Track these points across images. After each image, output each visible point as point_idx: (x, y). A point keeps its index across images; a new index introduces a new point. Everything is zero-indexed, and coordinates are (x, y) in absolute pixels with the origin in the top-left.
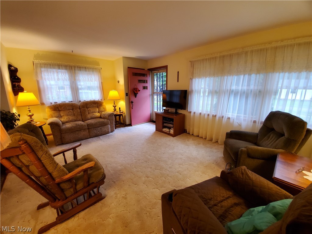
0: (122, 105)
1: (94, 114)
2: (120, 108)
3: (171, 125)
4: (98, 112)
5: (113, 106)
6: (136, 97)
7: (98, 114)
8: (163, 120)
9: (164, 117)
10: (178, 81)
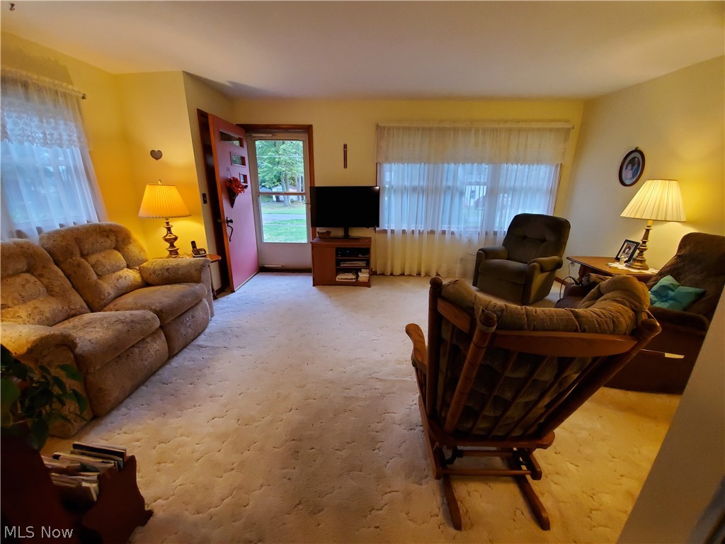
0: (193, 231)
1: (121, 277)
2: (193, 243)
3: (360, 262)
4: (128, 267)
5: (167, 240)
6: (232, 206)
7: (132, 275)
8: (337, 256)
9: (338, 250)
10: (345, 166)
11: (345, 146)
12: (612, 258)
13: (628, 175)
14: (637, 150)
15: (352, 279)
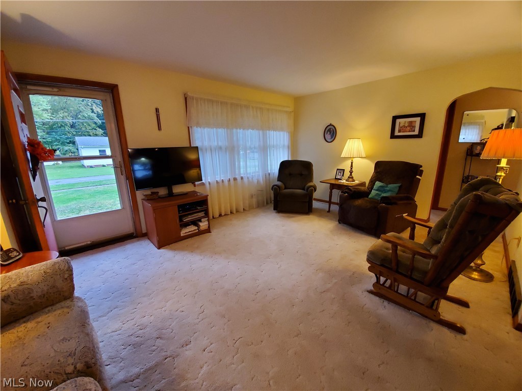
3: (199, 214)
6: (34, 179)
8: (179, 213)
9: (179, 206)
10: (160, 128)
11: (157, 110)
12: (333, 179)
13: (328, 137)
14: (331, 125)
15: (195, 230)
